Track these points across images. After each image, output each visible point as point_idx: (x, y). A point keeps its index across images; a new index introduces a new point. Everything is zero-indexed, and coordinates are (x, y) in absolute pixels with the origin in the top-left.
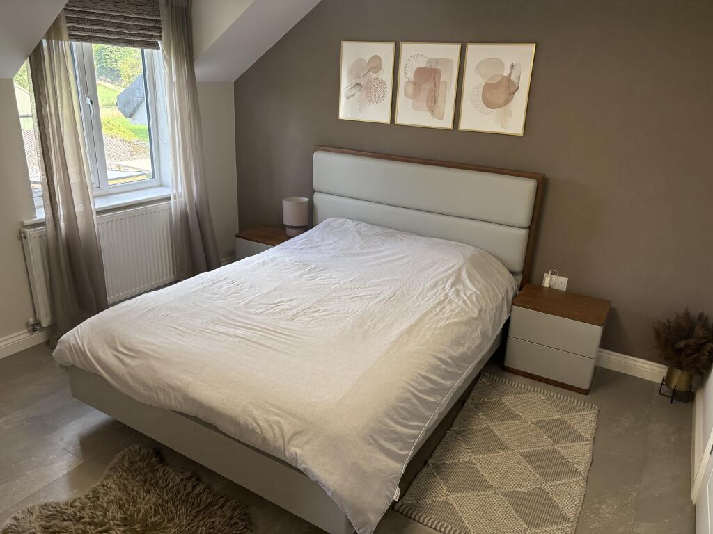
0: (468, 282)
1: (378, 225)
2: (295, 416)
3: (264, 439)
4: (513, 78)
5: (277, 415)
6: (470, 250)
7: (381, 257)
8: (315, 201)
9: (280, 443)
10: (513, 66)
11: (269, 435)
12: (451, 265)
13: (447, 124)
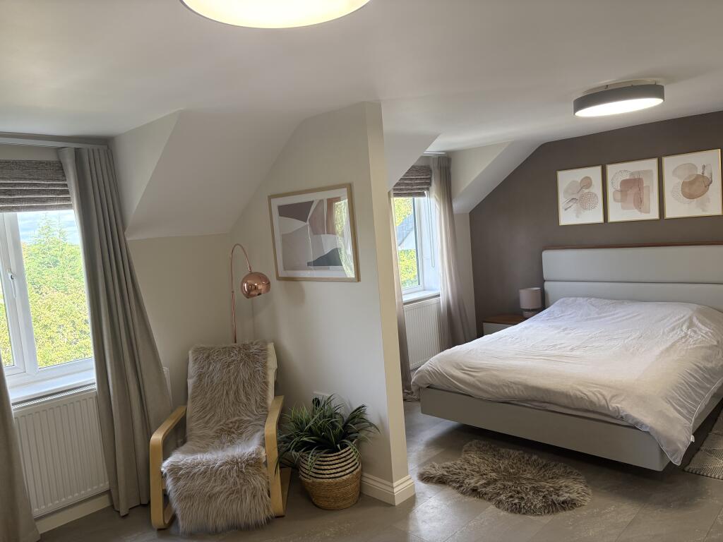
0: (700, 325)
1: (604, 298)
2: (609, 387)
3: (591, 402)
4: (706, 175)
5: (596, 388)
6: (695, 306)
7: (618, 318)
8: (545, 288)
9: (603, 402)
10: (704, 167)
11: (595, 399)
12: (682, 315)
13: (654, 215)
